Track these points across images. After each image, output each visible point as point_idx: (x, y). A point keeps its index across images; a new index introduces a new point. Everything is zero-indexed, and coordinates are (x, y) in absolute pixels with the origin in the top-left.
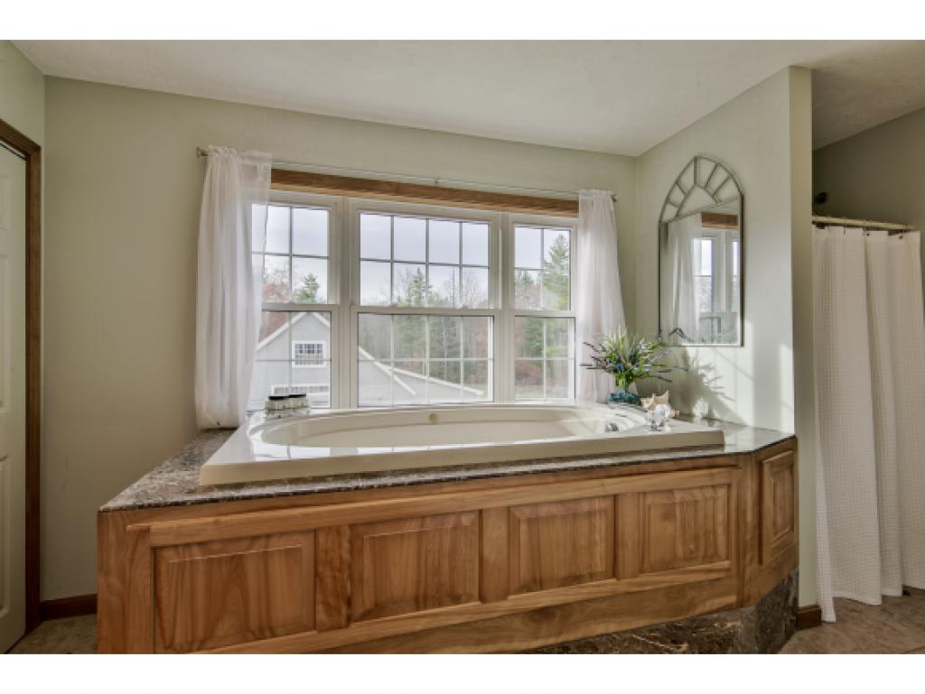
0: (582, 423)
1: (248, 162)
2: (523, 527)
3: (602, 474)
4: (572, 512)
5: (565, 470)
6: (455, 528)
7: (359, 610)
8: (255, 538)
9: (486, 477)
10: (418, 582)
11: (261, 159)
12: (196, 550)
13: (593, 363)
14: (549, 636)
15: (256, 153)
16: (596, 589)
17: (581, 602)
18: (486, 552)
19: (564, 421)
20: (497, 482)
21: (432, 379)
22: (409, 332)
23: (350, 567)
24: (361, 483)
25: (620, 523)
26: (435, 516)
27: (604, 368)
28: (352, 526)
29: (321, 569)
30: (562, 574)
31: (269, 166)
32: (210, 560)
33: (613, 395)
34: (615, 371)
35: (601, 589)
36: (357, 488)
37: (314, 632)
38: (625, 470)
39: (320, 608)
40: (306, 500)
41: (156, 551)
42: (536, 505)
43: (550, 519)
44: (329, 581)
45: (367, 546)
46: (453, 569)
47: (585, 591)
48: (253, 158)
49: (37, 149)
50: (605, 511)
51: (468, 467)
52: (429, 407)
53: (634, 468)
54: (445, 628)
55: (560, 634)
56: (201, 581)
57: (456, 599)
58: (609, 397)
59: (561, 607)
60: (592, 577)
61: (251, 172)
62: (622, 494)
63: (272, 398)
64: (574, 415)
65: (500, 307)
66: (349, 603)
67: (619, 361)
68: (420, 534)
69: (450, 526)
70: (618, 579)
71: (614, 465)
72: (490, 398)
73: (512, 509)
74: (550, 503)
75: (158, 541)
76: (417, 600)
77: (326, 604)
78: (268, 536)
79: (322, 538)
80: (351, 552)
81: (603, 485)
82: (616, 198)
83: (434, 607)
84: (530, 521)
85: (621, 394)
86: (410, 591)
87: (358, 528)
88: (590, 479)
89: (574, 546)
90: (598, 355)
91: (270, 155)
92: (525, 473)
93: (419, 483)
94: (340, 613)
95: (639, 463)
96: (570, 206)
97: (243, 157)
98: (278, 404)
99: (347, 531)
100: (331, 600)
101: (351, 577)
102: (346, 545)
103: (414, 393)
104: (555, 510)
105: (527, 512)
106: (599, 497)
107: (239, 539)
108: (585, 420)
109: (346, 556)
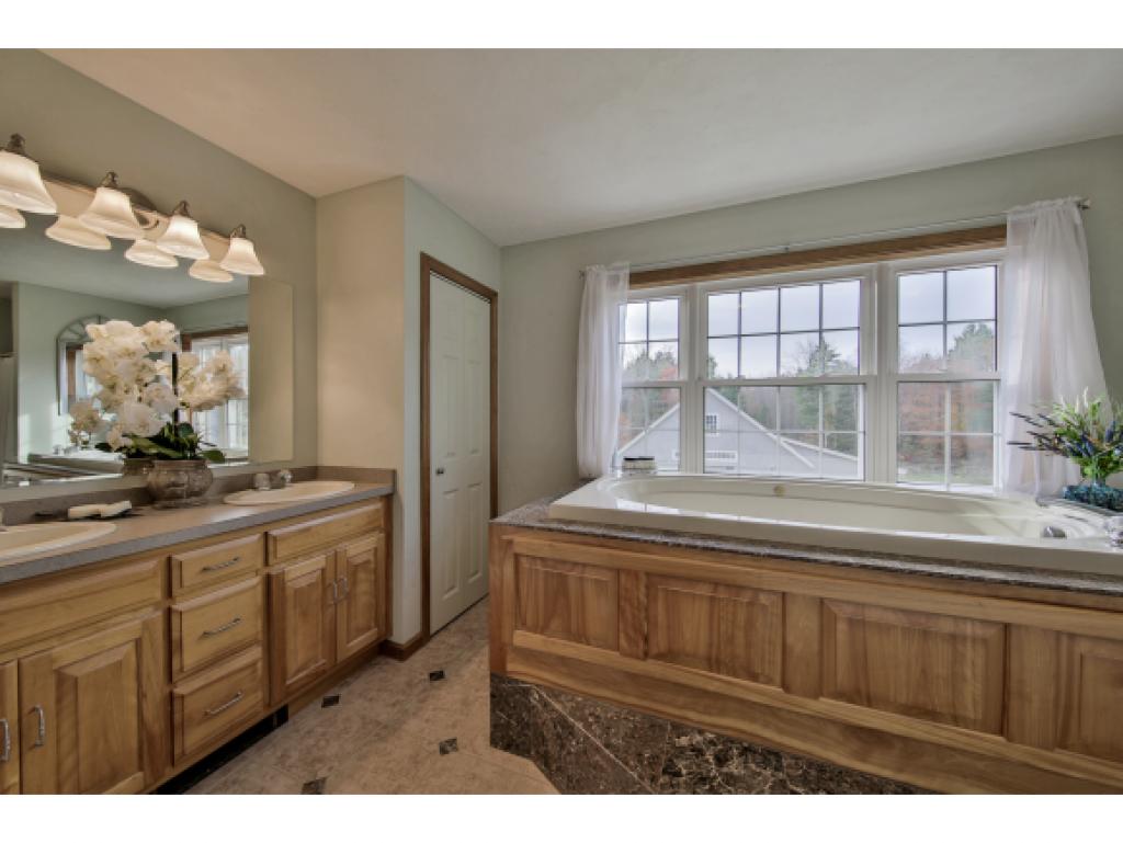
0: (1000, 522)
1: (613, 273)
2: (842, 627)
3: (982, 590)
4: (921, 629)
5: (912, 573)
6: (751, 604)
7: (654, 651)
8: (576, 564)
9: (793, 559)
10: (710, 645)
11: (622, 268)
12: (539, 562)
13: (1034, 442)
14: (884, 767)
15: (618, 264)
16: (964, 739)
17: (939, 746)
18: (790, 640)
19: (968, 515)
20: (806, 567)
21: (826, 451)
22: (810, 403)
23: (647, 610)
24: (659, 539)
25: (1014, 666)
26: (728, 586)
27: (1055, 449)
28: (648, 574)
29: (622, 603)
30: (903, 699)
31: (627, 271)
32: (547, 572)
33: (1071, 488)
34: (1077, 454)
35: (973, 741)
36: (653, 542)
37: (617, 654)
38: (1027, 593)
39: (622, 635)
40: (611, 543)
41: (517, 557)
42: (863, 605)
43: (884, 628)
44: (629, 615)
45: (661, 595)
46: (748, 645)
47: (944, 733)
48: (614, 269)
49: (496, 294)
50: (985, 641)
51: (775, 545)
52: (777, 478)
53: (1053, 596)
54: (742, 701)
55: (900, 770)
56: (541, 584)
57: (754, 677)
58: (1065, 490)
59: (905, 740)
60: (956, 720)
61: (614, 281)
62: (1019, 626)
63: (627, 459)
64: (986, 508)
65: (876, 373)
66: (646, 640)
67: (1083, 439)
68: (712, 599)
69: (746, 600)
70: (1010, 739)
71: (1006, 583)
72: (860, 476)
73: (826, 602)
74: (886, 608)
75: (518, 550)
76: (709, 659)
77: (627, 635)
78: (585, 565)
79: (623, 578)
80: (647, 596)
81: (980, 605)
82: (1087, 203)
83: (728, 674)
84: (851, 622)
85: (1089, 489)
86: (702, 650)
87: (655, 578)
88: (958, 592)
89: (924, 671)
90: (1040, 431)
91: (627, 263)
92: (848, 565)
93: (713, 549)
94: (638, 646)
95: (1065, 589)
96: (994, 233)
97: (609, 270)
98: (630, 464)
99: (643, 579)
100: (632, 633)
101: (647, 618)
102: (643, 589)
103: (811, 465)
104: (891, 618)
105: (849, 610)
106: (973, 620)
107: (564, 562)
108: (1004, 517)
109: (643, 598)
